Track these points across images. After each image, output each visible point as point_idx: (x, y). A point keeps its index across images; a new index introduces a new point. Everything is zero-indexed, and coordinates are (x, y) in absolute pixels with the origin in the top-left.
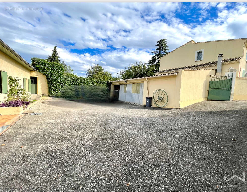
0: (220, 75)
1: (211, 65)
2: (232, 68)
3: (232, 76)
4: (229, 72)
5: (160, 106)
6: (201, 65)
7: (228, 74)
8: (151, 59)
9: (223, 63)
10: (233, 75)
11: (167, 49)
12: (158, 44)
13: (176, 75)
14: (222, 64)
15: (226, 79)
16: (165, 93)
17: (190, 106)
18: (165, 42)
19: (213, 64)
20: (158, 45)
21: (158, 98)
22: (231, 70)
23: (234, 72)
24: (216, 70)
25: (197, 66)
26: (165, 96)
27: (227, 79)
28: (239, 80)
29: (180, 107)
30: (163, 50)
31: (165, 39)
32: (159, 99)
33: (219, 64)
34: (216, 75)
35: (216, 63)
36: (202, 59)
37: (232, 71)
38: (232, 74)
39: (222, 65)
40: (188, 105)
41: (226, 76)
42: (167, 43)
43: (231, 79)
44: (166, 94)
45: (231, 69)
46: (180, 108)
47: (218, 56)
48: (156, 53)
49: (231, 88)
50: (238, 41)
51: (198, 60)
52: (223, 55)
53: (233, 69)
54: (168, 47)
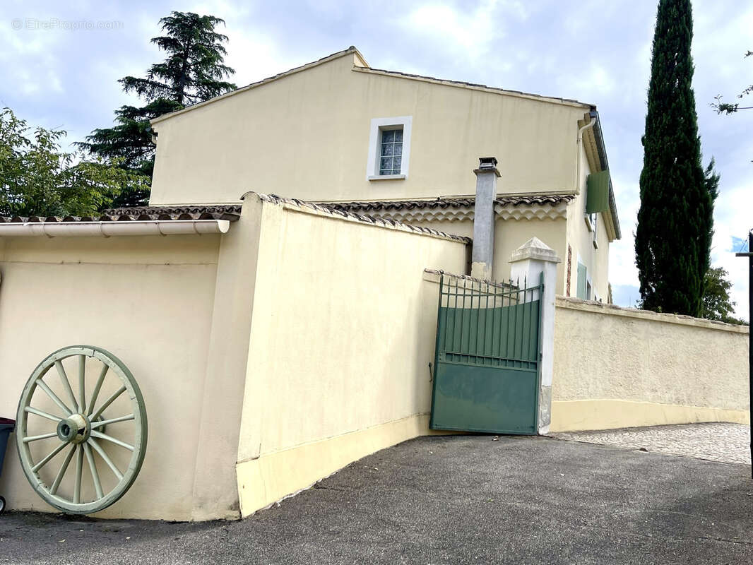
0: (487, 276)
1: (444, 212)
2: (538, 243)
3: (541, 288)
4: (528, 263)
5: (73, 506)
6: (400, 206)
7: (523, 275)
8: (112, 122)
9: (499, 210)
10: (547, 282)
11: (225, 85)
12: (165, 33)
13: (218, 234)
14: (495, 213)
15: (514, 303)
16: (129, 385)
17: (317, 486)
18: (217, 41)
19: (455, 207)
20: (165, 42)
21: (64, 428)
22: (535, 252)
23: (549, 269)
24: (469, 245)
25: (379, 207)
26: (127, 404)
27: (521, 302)
28: (572, 317)
29: (236, 506)
30: (203, 82)
31: (219, 20)
32: (75, 437)
33: (483, 214)
34: (468, 271)
35: (467, 207)
36: (404, 171)
37: (538, 261)
38: (542, 276)
39: (497, 220)
40: (307, 484)
41: (515, 284)
42: (224, 44)
43: (538, 305)
44: (130, 392)
45: (537, 250)
46: (234, 515)
47: (477, 165)
48: (149, 88)
49: (538, 356)
50: (557, 109)
51: (382, 173)
52: (498, 167)
53: (541, 250)
54: (233, 72)
